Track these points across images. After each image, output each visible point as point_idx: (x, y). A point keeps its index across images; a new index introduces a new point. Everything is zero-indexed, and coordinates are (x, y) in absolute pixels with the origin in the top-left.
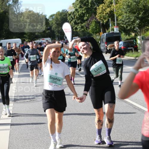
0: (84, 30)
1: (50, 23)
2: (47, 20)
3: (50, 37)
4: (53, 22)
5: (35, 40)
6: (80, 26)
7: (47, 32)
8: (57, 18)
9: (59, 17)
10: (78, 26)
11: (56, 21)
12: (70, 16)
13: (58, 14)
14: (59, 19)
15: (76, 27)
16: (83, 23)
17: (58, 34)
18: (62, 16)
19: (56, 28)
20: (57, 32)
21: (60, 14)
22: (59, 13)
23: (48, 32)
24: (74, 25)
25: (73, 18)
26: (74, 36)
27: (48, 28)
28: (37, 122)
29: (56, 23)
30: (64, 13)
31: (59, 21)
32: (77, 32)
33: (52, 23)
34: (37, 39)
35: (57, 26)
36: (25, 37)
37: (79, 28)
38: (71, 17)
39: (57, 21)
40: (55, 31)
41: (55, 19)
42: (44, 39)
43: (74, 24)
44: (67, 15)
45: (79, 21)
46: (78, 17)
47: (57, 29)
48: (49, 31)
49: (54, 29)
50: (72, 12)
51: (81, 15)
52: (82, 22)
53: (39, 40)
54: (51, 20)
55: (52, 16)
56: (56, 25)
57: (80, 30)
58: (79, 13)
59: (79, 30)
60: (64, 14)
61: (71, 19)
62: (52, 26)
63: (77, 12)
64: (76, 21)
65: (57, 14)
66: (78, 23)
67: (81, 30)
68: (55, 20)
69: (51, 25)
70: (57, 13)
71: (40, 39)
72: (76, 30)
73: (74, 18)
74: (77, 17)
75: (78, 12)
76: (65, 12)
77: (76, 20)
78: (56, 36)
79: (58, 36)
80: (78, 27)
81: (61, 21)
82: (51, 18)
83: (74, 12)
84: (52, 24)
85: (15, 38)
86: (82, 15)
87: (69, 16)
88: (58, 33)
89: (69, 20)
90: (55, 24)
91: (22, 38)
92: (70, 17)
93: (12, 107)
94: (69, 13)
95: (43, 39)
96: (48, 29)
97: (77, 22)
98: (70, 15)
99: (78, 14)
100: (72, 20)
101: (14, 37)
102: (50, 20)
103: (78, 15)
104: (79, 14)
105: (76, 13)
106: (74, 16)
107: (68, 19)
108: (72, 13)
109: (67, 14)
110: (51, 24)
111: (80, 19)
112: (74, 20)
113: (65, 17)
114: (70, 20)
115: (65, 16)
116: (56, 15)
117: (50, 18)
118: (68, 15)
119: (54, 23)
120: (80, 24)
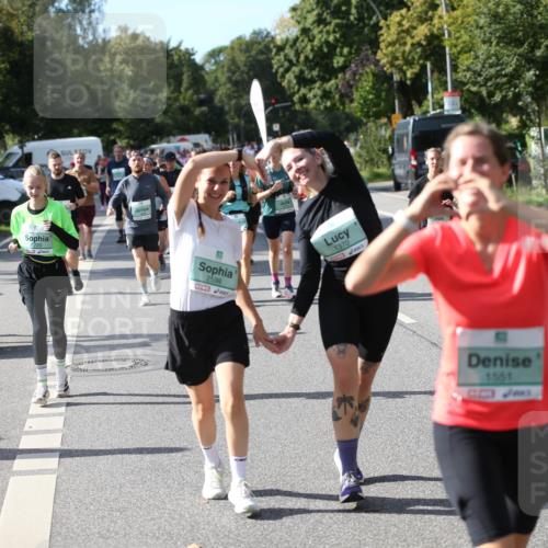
0: (334, 105)
1: (209, 79)
2: (197, 69)
3: (207, 131)
4: (219, 75)
5: (153, 143)
6: (319, 92)
7: (197, 112)
8: (233, 61)
9: (241, 58)
10: (310, 90)
11: (229, 70)
12: (282, 54)
13: (236, 46)
14: (241, 64)
15: (304, 96)
16: (330, 80)
17: (236, 120)
18: (253, 53)
19: (230, 97)
20: (232, 114)
21: (244, 47)
22: (241, 45)
23: (202, 113)
24: (297, 87)
25: (294, 60)
26: (296, 127)
27: (202, 96)
29: (229, 79)
30: (260, 43)
31: (243, 72)
32: (306, 112)
33: (216, 80)
34: (161, 141)
35: (233, 89)
36: (115, 131)
37: (315, 96)
38: (285, 56)
39: (234, 73)
40: (227, 108)
41: (227, 64)
42: (187, 137)
43: (295, 82)
44: (271, 51)
45: (315, 73)
46: (311, 57)
47: (233, 102)
48: (205, 109)
49: (222, 101)
50: (287, 40)
51: (320, 48)
52: (327, 76)
53: (169, 142)
54: (214, 68)
55: (214, 54)
56: (229, 86)
57: (318, 103)
58: (316, 42)
59: (313, 104)
60: (261, 47)
61: (286, 64)
62: (216, 90)
63: (306, 40)
64: (302, 72)
65: (232, 48)
66: (312, 81)
67: (322, 107)
68: (225, 69)
69: (212, 88)
70: (233, 42)
71: (172, 138)
72: (305, 106)
73: (298, 61)
74: (307, 58)
75: (311, 41)
76: (263, 39)
77: (304, 68)
78: (230, 127)
79: (236, 127)
80: (310, 95)
81: (248, 73)
82: (213, 61)
83: (296, 40)
84: (217, 85)
85: (80, 135)
86: (325, 50)
87: (277, 53)
88: (239, 117)
89: (279, 67)
90: (225, 84)
91: (107, 135)
92: (282, 57)
94: (279, 43)
95: (183, 140)
96: (201, 103)
97: (307, 75)
98: (280, 49)
99: (309, 47)
100: (287, 70)
101: (76, 131)
102: (208, 67)
103: (312, 50)
104: (312, 46)
105: (303, 45)
106: (298, 54)
107: (275, 67)
108: (290, 43)
109: (272, 46)
110: (213, 85)
111: (317, 64)
112: (296, 69)
113: (262, 57)
114: (281, 70)
115: (261, 52)
116: (229, 51)
117: (207, 61)
118: (274, 51)
119: (223, 79)
120: (318, 85)
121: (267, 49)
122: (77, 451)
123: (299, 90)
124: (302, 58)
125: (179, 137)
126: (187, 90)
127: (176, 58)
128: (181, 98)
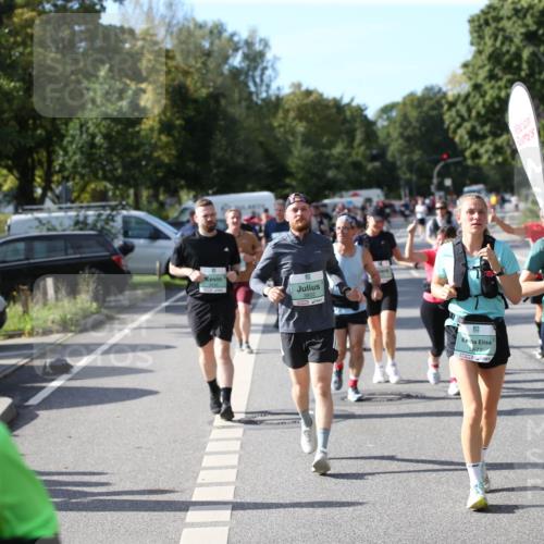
0: (505, 160)
1: (381, 135)
2: (369, 125)
3: (379, 186)
4: (391, 130)
5: (327, 197)
6: (491, 148)
7: (370, 166)
8: (405, 117)
9: (413, 114)
10: (482, 145)
11: (401, 126)
12: (454, 110)
13: (408, 102)
14: (413, 120)
15: (476, 151)
16: (500, 135)
17: (408, 176)
18: (425, 108)
19: (402, 152)
20: (404, 168)
21: (416, 103)
22: (412, 101)
23: (375, 169)
24: (468, 143)
25: (466, 115)
26: (468, 182)
27: (375, 152)
28: (331, 500)
29: (401, 135)
30: (431, 99)
31: (414, 128)
32: (478, 168)
33: (388, 135)
34: (334, 195)
35: (405, 144)
36: (288, 186)
37: (487, 152)
38: (458, 111)
39: (405, 128)
40: (399, 163)
41: (399, 119)
42: (359, 192)
43: (466, 137)
44: (442, 106)
45: (487, 128)
46: (483, 112)
47: (405, 157)
48: (377, 164)
49: (393, 156)
50: (459, 96)
51: (492, 104)
52: (499, 132)
53: (341, 197)
54: (385, 123)
55: (386, 110)
56: (401, 141)
57: (490, 159)
58: (488, 98)
59: (484, 159)
60: (432, 102)
61: (458, 120)
62: (388, 145)
63: (478, 96)
64: (473, 128)
65: (404, 104)
66: (484, 137)
67: (493, 162)
68: (397, 125)
69: (384, 143)
70: (404, 98)
71: (344, 193)
72: (477, 161)
73: (469, 116)
74: (478, 114)
75: (483, 96)
76: (435, 94)
77: (476, 124)
78: (402, 183)
79: (409, 183)
80: (482, 151)
81: (420, 129)
82: (385, 116)
83: (468, 96)
84: (389, 140)
85: (253, 190)
86: (497, 105)
87: (449, 109)
88: (411, 171)
89: (451, 123)
90: (397, 140)
91: (279, 190)
92: (453, 112)
93: (239, 443)
94: (450, 98)
95: (355, 195)
96: (374, 158)
97: (480, 131)
98: (452, 105)
99: (481, 103)
100: (459, 126)
101: (249, 186)
102: (381, 123)
103: (484, 106)
104: (484, 102)
105: (475, 100)
106: (469, 110)
107: (447, 122)
108: (462, 98)
109: (443, 101)
110: (385, 140)
111: (489, 120)
112: (468, 125)
113: (434, 113)
114: (453, 126)
115: (433, 108)
116: (401, 107)
117: (380, 117)
118: (446, 107)
119: (395, 134)
120: (489, 140)
121: (439, 105)
122: (248, 503)
123: (471, 145)
124: (474, 114)
125: (351, 193)
126: (360, 145)
127: (348, 113)
128: (354, 153)
